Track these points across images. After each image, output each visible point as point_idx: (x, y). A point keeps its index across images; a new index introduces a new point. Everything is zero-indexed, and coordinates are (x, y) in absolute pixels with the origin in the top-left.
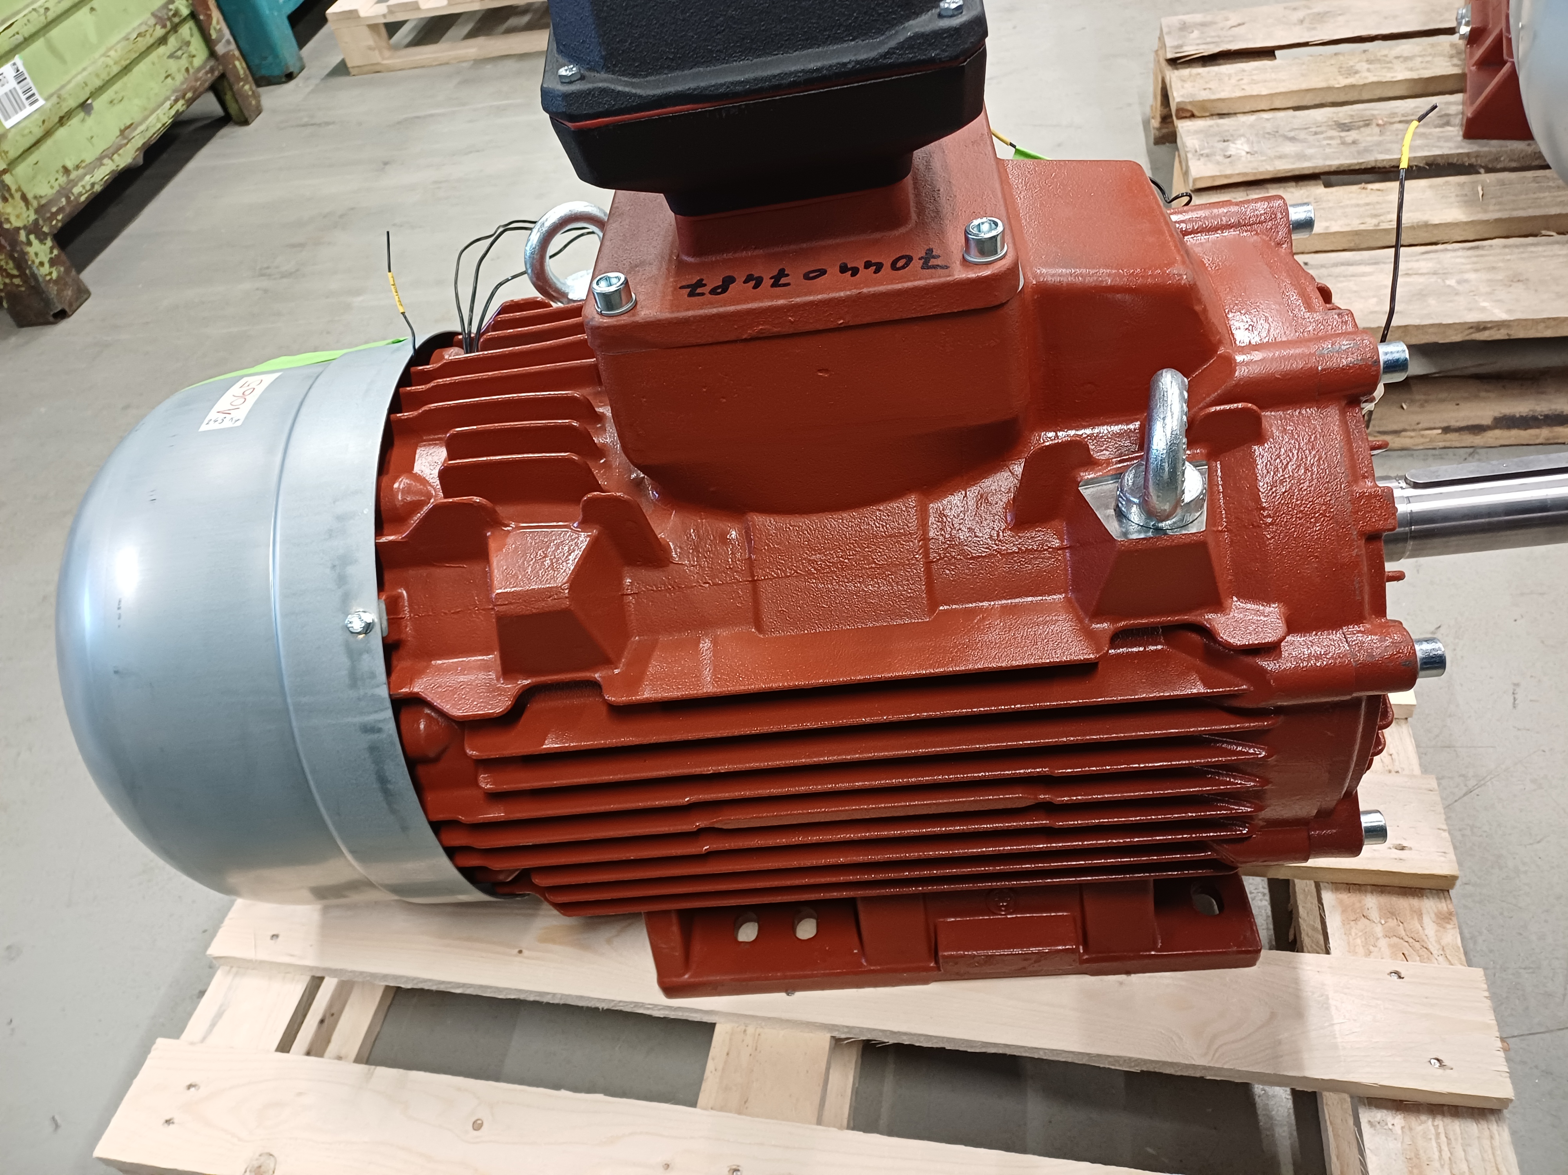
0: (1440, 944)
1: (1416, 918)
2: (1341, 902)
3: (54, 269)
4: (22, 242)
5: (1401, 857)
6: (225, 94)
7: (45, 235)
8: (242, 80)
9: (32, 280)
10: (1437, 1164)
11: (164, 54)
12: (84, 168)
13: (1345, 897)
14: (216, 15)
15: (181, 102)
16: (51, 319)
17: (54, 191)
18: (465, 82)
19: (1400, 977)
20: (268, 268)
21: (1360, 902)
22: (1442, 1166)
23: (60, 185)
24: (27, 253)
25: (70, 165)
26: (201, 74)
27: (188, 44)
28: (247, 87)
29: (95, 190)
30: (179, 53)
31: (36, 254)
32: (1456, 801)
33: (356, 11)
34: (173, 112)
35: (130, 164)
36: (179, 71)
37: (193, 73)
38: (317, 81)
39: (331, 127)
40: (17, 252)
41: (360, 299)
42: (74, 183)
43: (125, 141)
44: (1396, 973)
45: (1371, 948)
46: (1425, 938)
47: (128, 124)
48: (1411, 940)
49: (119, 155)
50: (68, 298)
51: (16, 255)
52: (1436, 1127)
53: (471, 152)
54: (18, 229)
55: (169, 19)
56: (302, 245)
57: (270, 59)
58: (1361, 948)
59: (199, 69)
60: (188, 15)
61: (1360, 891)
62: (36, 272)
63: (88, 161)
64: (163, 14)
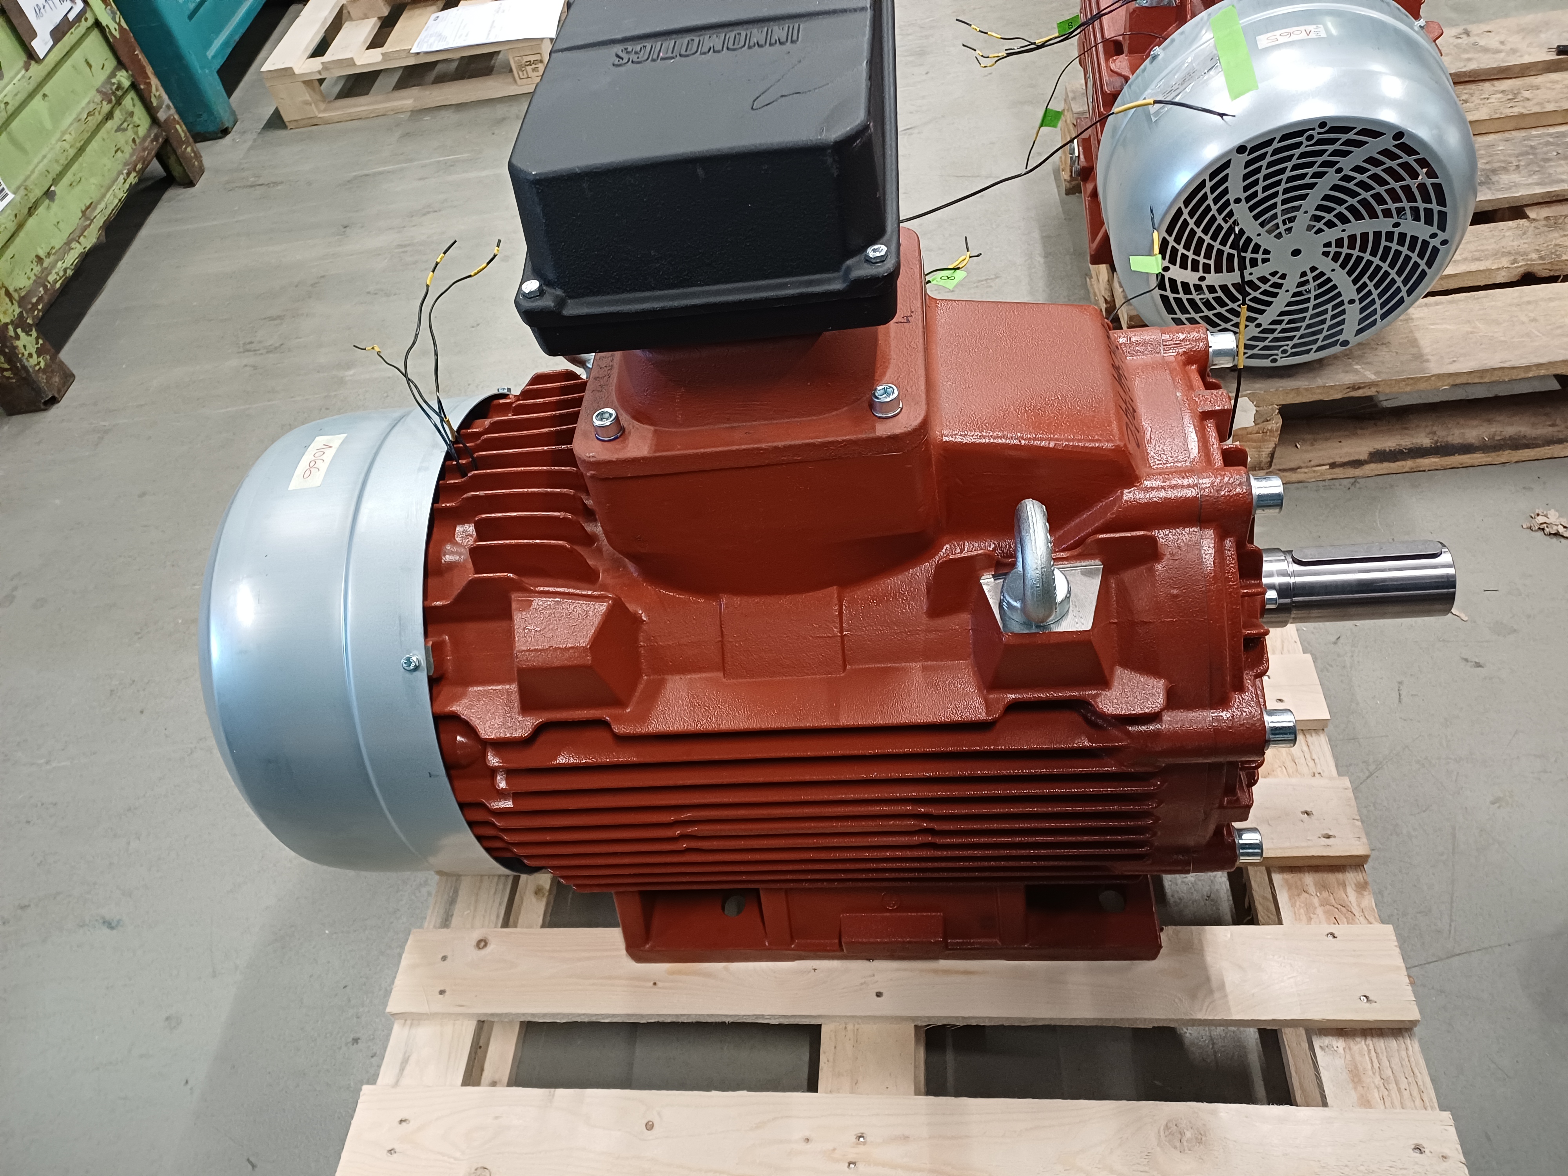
0: (1360, 907)
1: (1342, 889)
2: (1286, 881)
3: (41, 359)
4: (11, 336)
5: (1329, 844)
6: (169, 158)
7: (30, 326)
8: (183, 143)
9: (23, 372)
10: (1370, 1073)
11: (112, 129)
12: (54, 254)
13: (1288, 876)
14: (154, 82)
15: (133, 174)
16: (42, 407)
17: (31, 281)
18: (407, 135)
19: (1334, 937)
20: (251, 343)
21: (1300, 880)
22: (1374, 1073)
23: (35, 275)
24: (17, 346)
25: (42, 254)
26: (146, 144)
27: (132, 114)
28: (189, 149)
29: (67, 275)
30: (125, 125)
31: (25, 347)
32: (1361, 783)
33: (291, 68)
34: (127, 186)
35: (96, 243)
36: (127, 142)
37: (139, 143)
38: (255, 136)
39: (279, 187)
40: (7, 347)
41: (351, 372)
42: (47, 271)
43: (88, 222)
44: (1332, 934)
45: (1312, 915)
46: (1349, 904)
47: (88, 204)
48: (1339, 907)
49: (85, 237)
50: (56, 384)
51: (7, 350)
52: (1368, 1046)
53: (428, 213)
54: (7, 324)
55: (114, 93)
56: (280, 317)
57: (205, 116)
58: (1304, 916)
59: (144, 139)
60: (130, 85)
61: (1300, 872)
62: (26, 364)
63: (57, 247)
64: (107, 89)
